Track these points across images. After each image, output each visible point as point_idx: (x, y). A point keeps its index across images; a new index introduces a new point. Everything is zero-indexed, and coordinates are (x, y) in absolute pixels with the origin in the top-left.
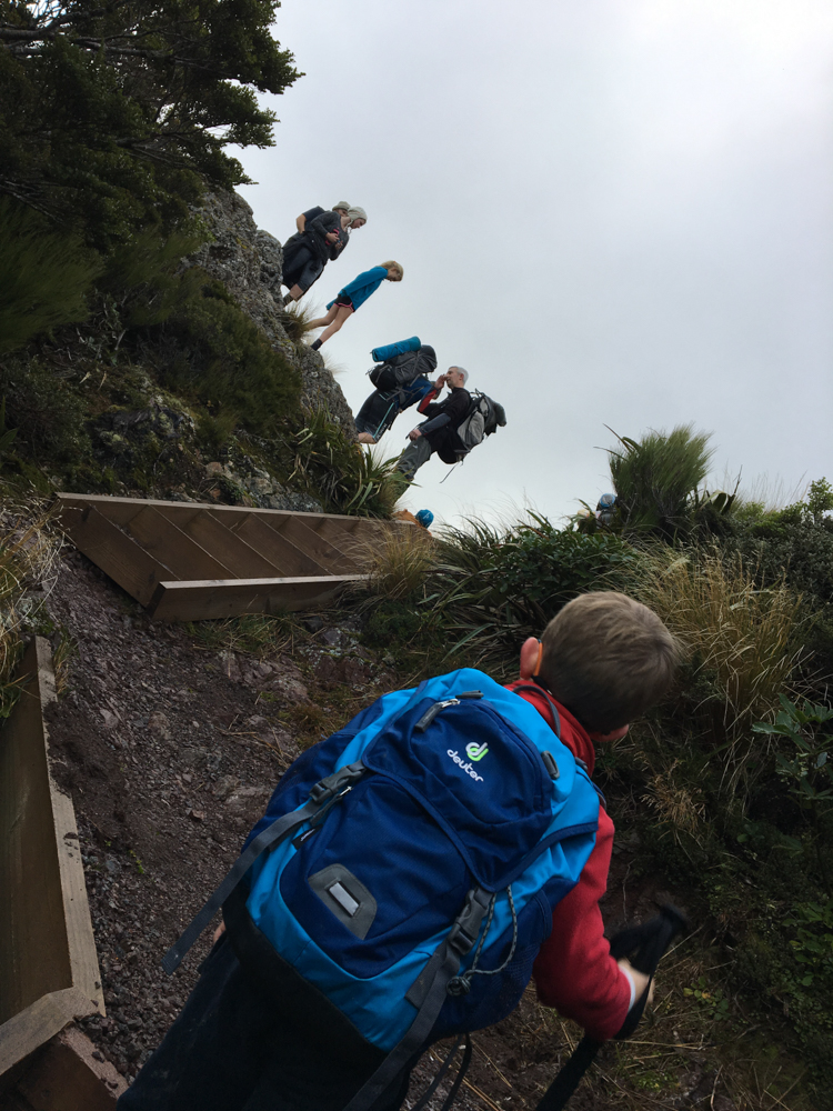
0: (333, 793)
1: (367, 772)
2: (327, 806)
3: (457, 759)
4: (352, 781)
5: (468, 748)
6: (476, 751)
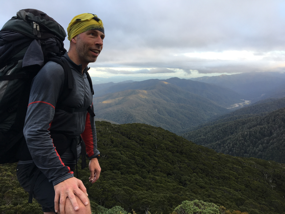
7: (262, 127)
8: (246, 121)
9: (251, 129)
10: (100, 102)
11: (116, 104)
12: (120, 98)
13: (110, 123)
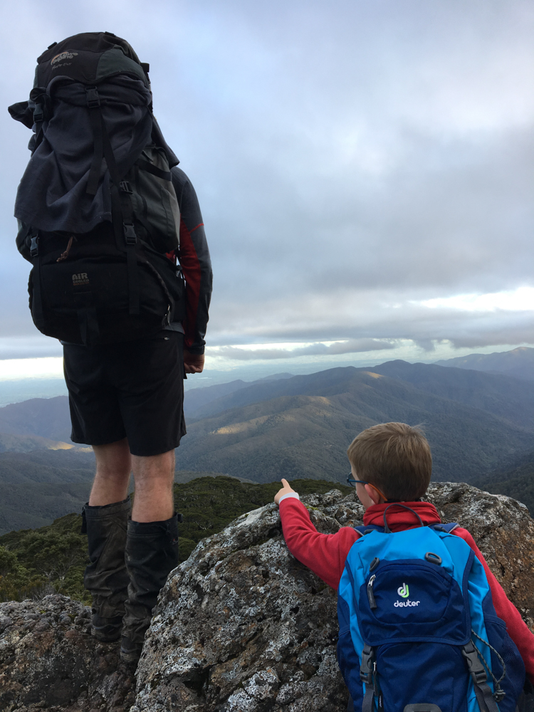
0: (371, 673)
1: (374, 649)
2: (374, 681)
3: (401, 605)
4: (372, 659)
5: (400, 594)
6: (404, 591)
10: (213, 430)
11: (253, 434)
12: (262, 420)
13: (238, 481)
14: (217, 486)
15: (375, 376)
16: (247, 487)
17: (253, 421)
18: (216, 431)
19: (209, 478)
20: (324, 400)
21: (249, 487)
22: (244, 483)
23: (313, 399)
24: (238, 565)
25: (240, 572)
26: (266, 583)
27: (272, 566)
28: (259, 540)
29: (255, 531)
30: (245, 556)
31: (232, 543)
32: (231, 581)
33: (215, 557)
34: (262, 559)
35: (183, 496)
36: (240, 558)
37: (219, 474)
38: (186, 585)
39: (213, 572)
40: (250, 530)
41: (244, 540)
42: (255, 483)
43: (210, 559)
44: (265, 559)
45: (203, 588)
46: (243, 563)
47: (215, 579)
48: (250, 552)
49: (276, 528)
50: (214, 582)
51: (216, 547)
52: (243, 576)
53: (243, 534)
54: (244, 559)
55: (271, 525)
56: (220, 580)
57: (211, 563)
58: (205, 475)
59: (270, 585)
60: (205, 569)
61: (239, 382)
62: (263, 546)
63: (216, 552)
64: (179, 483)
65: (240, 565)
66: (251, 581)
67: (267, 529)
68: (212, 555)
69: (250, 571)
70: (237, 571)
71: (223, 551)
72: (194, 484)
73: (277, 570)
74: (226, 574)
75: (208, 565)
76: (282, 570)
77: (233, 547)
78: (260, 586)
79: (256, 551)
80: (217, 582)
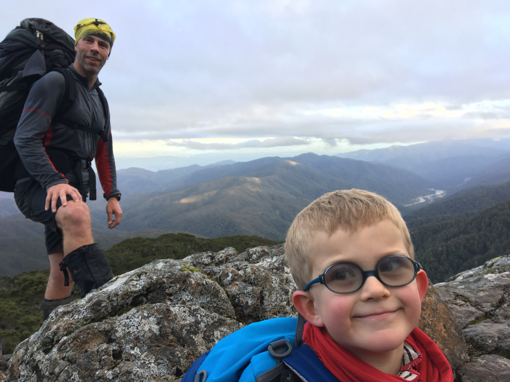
7: (468, 236)
8: (439, 226)
9: (449, 242)
10: (176, 200)
11: (206, 204)
12: (213, 193)
13: (193, 236)
14: (178, 240)
15: (294, 163)
16: (201, 240)
17: (206, 194)
18: (179, 201)
19: (172, 234)
20: (257, 180)
21: (202, 241)
22: (198, 238)
23: (249, 179)
24: (85, 342)
25: (86, 351)
26: (116, 366)
27: (127, 342)
28: (119, 310)
29: (114, 299)
30: (96, 331)
31: (85, 313)
32: (75, 362)
33: (61, 332)
34: (118, 335)
35: (153, 247)
36: (88, 333)
37: (180, 232)
38: (26, 364)
39: (55, 350)
40: (109, 298)
41: (100, 310)
42: (207, 238)
43: (55, 333)
44: (121, 334)
45: (41, 370)
46: (92, 339)
47: (56, 359)
48: (104, 326)
49: (142, 295)
50: (54, 363)
51: (66, 318)
52: (90, 357)
53: (98, 303)
54: (94, 334)
55: (135, 292)
56: (62, 361)
57: (55, 339)
58: (170, 232)
59: (120, 369)
60: (47, 346)
61: (196, 166)
62: (122, 317)
63: (63, 325)
64: (150, 238)
65: (88, 343)
66: (98, 363)
67: (130, 296)
68: (58, 328)
69: (98, 351)
70: (84, 350)
71: (72, 324)
72: (161, 238)
73: (133, 348)
74: (70, 354)
75: (53, 340)
76: (140, 348)
77: (85, 319)
78: (108, 370)
79: (111, 324)
80: (58, 364)
